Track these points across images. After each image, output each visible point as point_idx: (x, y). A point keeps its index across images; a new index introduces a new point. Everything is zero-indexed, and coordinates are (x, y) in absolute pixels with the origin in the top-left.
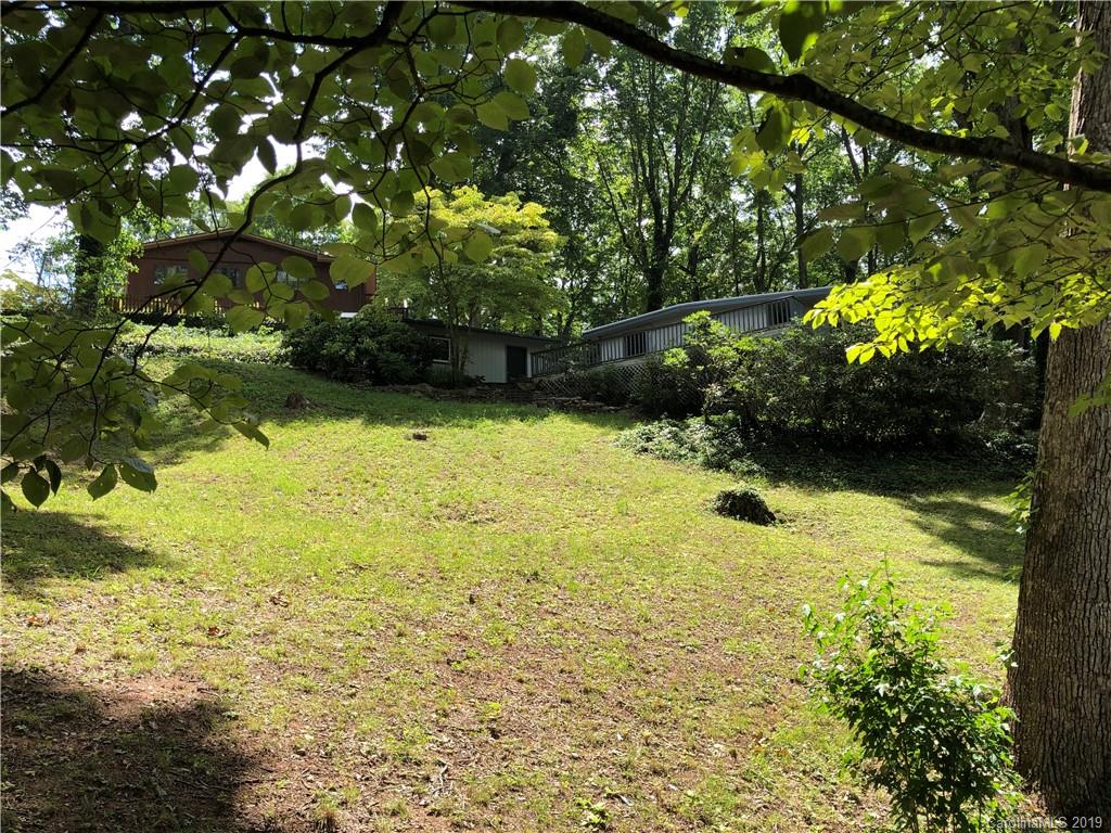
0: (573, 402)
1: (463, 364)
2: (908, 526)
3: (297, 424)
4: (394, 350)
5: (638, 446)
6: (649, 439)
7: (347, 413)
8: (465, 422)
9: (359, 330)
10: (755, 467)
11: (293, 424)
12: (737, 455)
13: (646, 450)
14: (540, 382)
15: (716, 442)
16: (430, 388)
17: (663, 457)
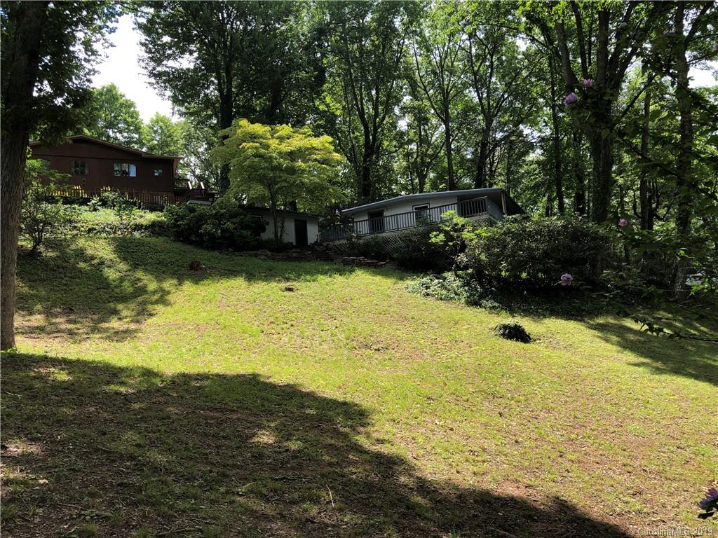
0: (359, 260)
1: (281, 236)
2: (598, 340)
3: (205, 282)
4: (242, 228)
5: (423, 292)
6: (427, 288)
7: (231, 273)
8: (308, 277)
9: (220, 216)
10: (496, 304)
11: (202, 282)
12: (482, 296)
13: (428, 295)
14: (328, 245)
15: (466, 288)
16: (269, 253)
17: (441, 299)
